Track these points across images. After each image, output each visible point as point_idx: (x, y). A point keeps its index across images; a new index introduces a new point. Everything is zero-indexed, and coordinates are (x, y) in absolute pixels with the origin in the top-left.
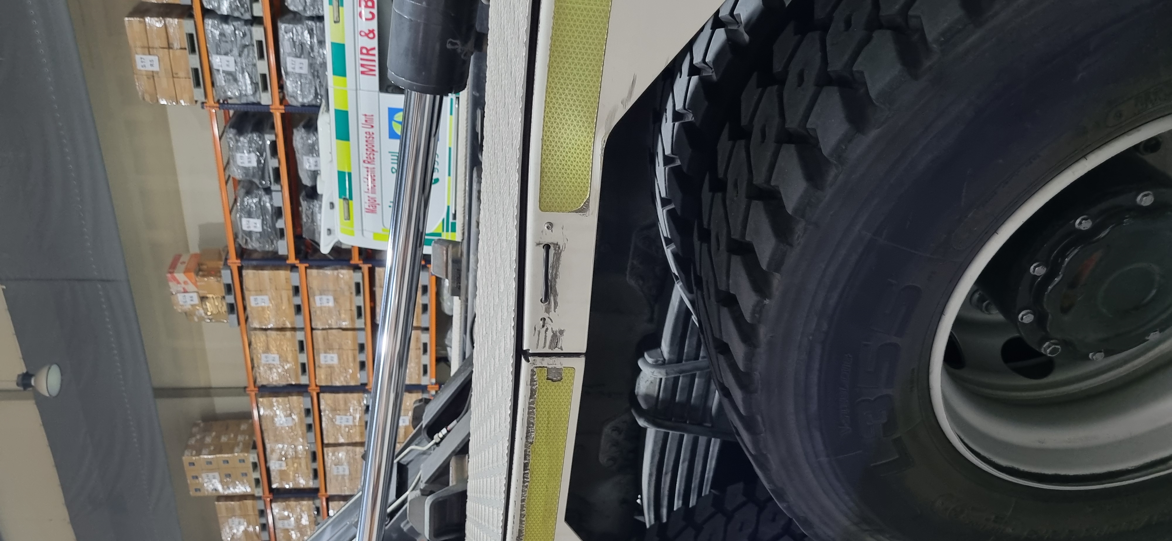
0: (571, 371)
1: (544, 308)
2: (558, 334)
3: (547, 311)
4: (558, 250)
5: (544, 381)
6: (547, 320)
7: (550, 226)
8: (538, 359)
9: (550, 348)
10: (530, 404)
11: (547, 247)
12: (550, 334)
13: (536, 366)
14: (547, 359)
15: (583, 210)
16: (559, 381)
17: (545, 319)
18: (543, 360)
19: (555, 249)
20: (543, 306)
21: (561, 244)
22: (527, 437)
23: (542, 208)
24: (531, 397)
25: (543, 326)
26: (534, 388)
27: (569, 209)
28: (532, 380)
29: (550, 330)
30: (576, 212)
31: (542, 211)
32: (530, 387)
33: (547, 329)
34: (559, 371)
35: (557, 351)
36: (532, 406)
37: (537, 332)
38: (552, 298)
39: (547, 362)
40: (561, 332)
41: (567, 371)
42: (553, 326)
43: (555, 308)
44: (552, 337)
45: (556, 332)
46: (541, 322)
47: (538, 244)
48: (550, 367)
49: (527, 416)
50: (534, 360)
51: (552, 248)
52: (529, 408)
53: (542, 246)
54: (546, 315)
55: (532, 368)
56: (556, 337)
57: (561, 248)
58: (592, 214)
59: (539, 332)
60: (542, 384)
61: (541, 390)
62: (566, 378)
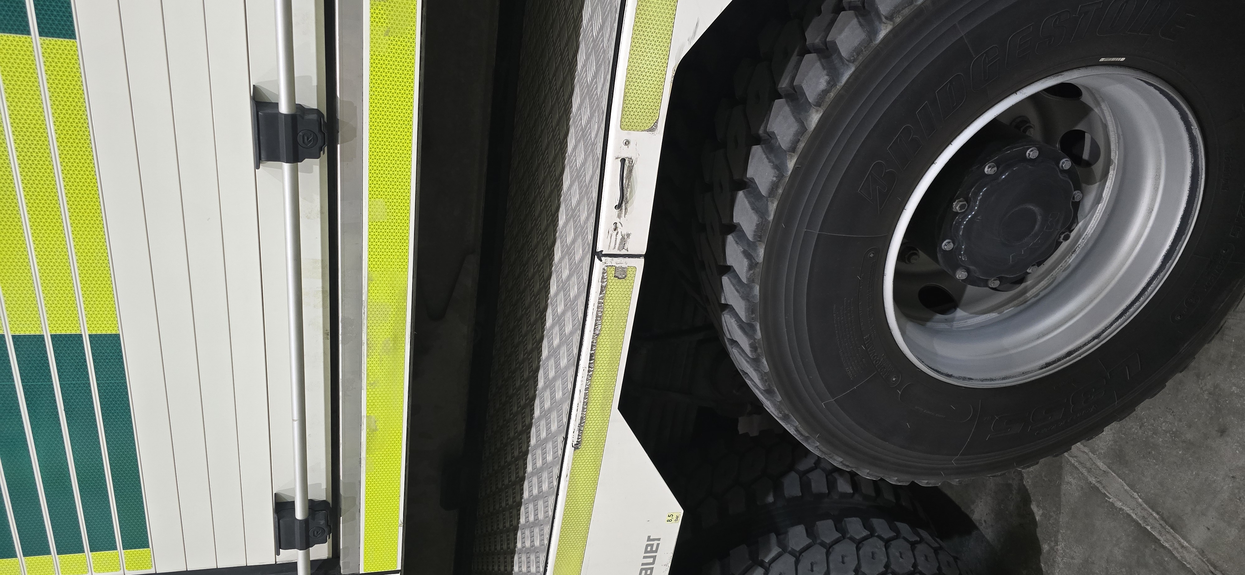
0: (634, 270)
1: (617, 213)
2: (626, 237)
3: (619, 216)
4: (631, 164)
6: (619, 225)
7: (627, 143)
8: (609, 259)
9: (619, 249)
10: (599, 299)
11: (623, 161)
13: (606, 265)
14: (615, 259)
15: (652, 130)
16: (624, 278)
17: (616, 223)
18: (612, 260)
19: (629, 163)
20: (616, 212)
21: (634, 157)
23: (622, 127)
25: (615, 230)
26: (603, 284)
27: (642, 128)
30: (648, 131)
31: (622, 129)
32: (600, 284)
33: (617, 233)
34: (625, 270)
35: (624, 252)
36: (601, 301)
38: (625, 205)
39: (615, 261)
41: (630, 270)
42: (623, 230)
43: (625, 214)
44: (621, 239)
45: (624, 235)
46: (613, 227)
47: (617, 158)
48: (617, 266)
49: (596, 310)
50: (605, 260)
51: (627, 162)
52: (599, 303)
53: (619, 160)
54: (617, 220)
56: (624, 240)
57: (633, 162)
58: (659, 133)
59: (611, 235)
60: (610, 281)
61: (609, 287)
62: (629, 275)
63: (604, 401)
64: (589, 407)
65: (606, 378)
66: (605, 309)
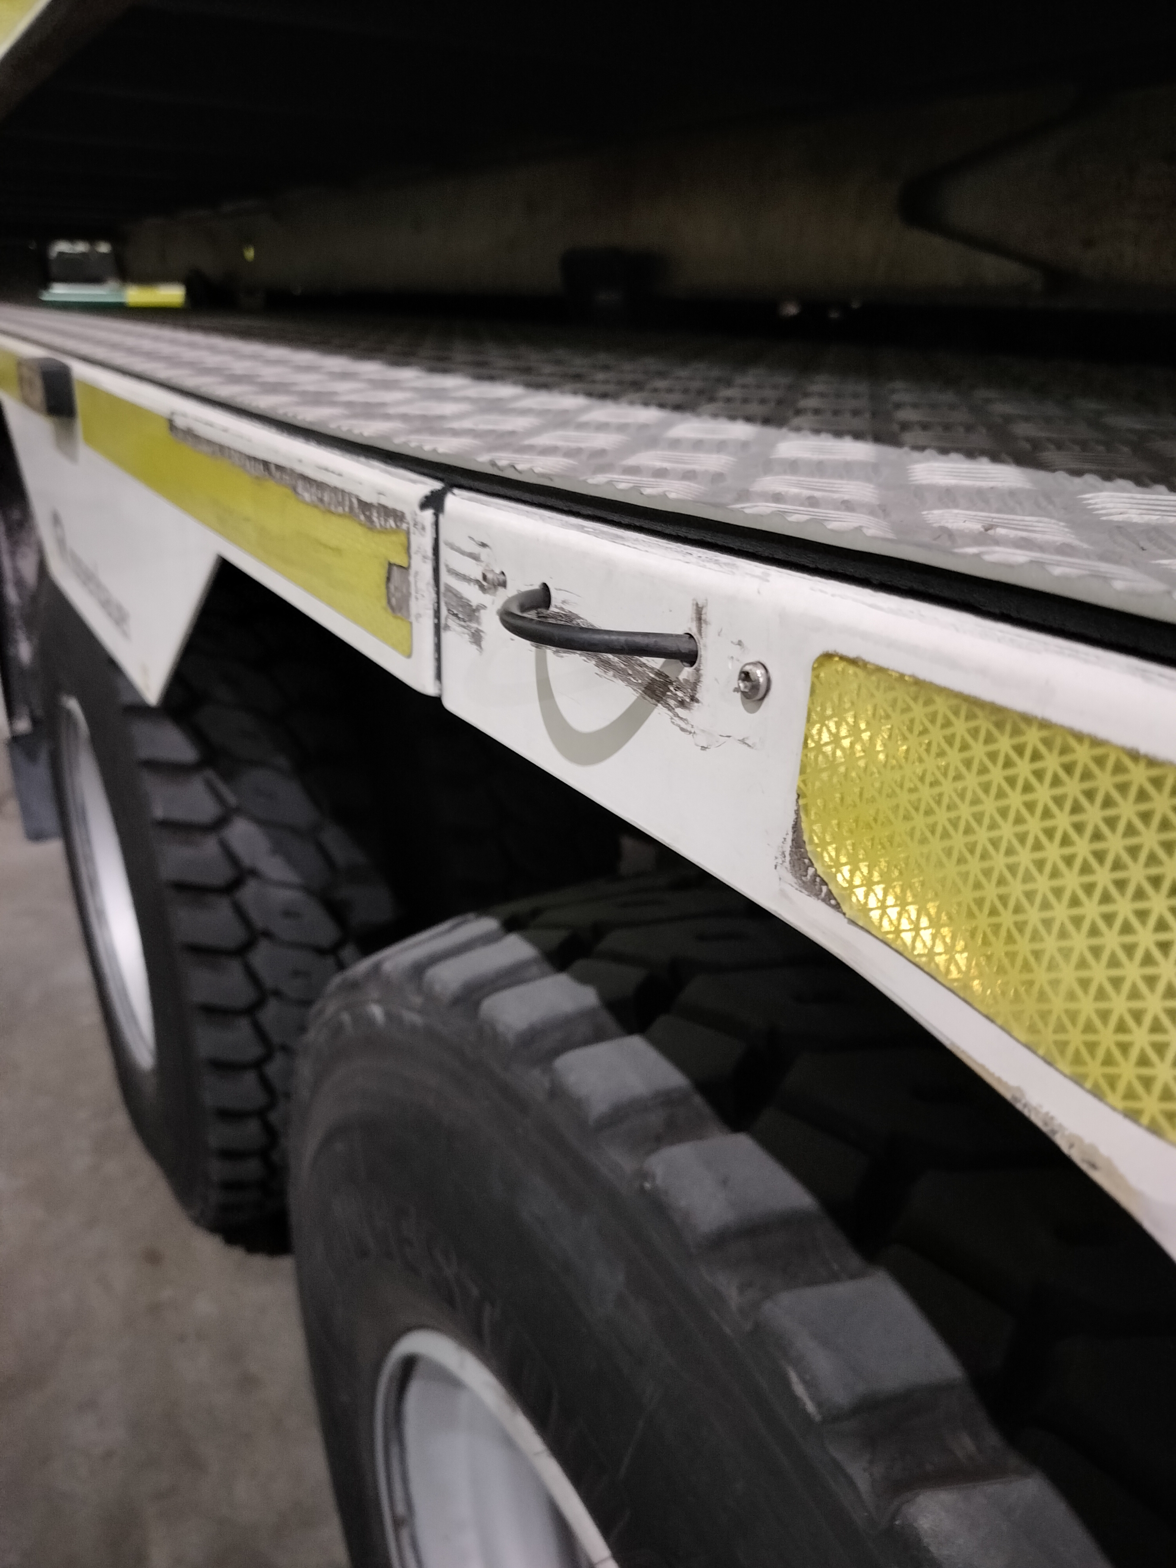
2: (473, 626)
4: (675, 697)
5: (386, 553)
7: (756, 689)
8: (428, 541)
9: (450, 590)
10: (350, 495)
11: (688, 654)
12: (473, 595)
13: (412, 529)
16: (389, 601)
18: (425, 557)
20: (531, 589)
22: (306, 479)
24: (359, 502)
26: (375, 517)
28: (385, 510)
29: (479, 598)
31: (820, 660)
32: (376, 500)
34: (404, 604)
35: (445, 612)
36: (351, 502)
37: (477, 550)
39: (423, 566)
40: (478, 640)
41: (405, 631)
44: (470, 604)
45: (477, 620)
46: (499, 569)
47: (699, 612)
48: (411, 578)
49: (333, 480)
50: (423, 528)
51: (686, 673)
52: (345, 495)
53: (694, 632)
55: (412, 516)
56: (468, 616)
57: (680, 711)
58: (783, 893)
59: (475, 557)
60: (379, 538)
61: (371, 536)
62: (392, 617)
66: (335, 519)
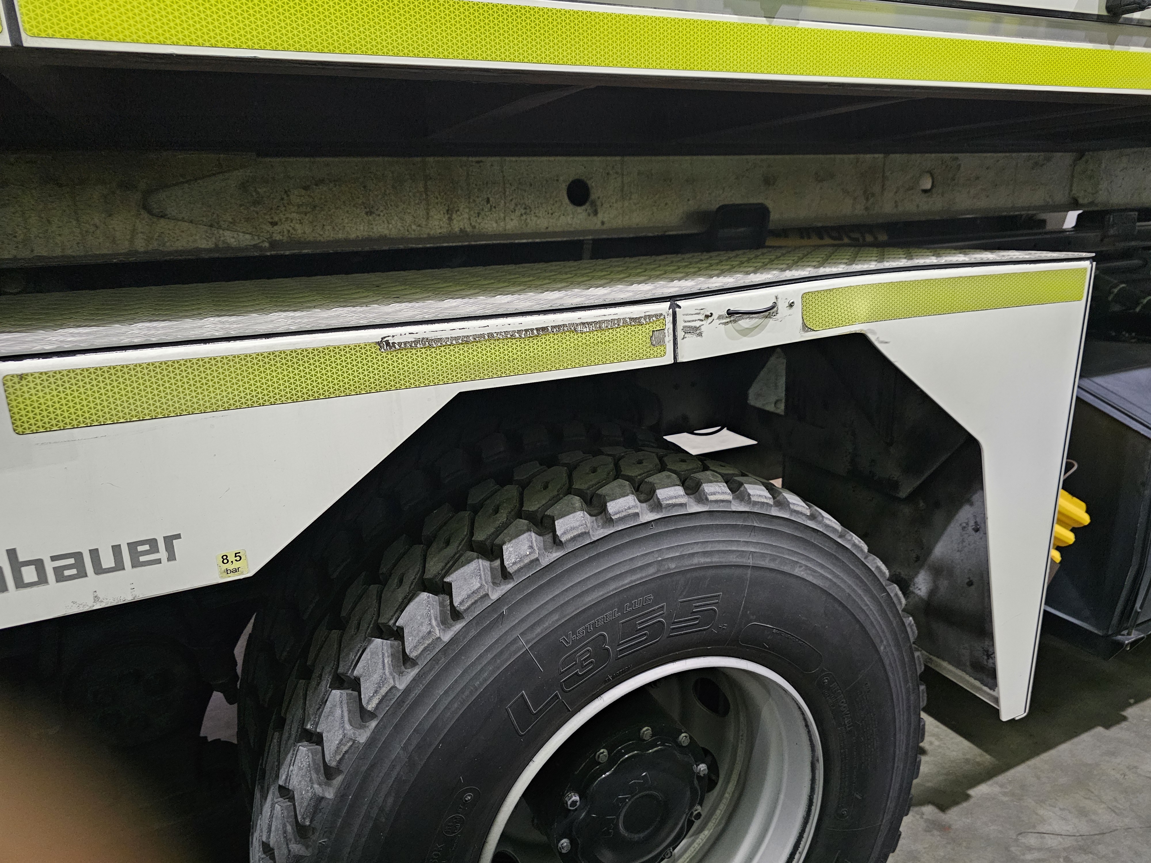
0: (662, 353)
1: (723, 313)
3: (720, 317)
5: (651, 329)
6: (710, 319)
10: (624, 319)
11: (774, 308)
12: (697, 324)
13: (666, 316)
15: (806, 328)
16: (652, 344)
17: (712, 315)
19: (773, 313)
20: (725, 313)
21: (778, 316)
22: (583, 324)
23: (805, 296)
24: (631, 319)
25: (707, 317)
26: (643, 321)
27: (805, 317)
28: (650, 316)
29: (701, 323)
30: (803, 323)
31: (802, 296)
32: (643, 315)
33: (702, 320)
34: (661, 342)
36: (621, 322)
38: (732, 319)
40: (700, 335)
41: (662, 348)
42: (706, 327)
43: (723, 323)
45: (700, 330)
46: (709, 314)
47: (777, 298)
49: (610, 318)
52: (620, 319)
54: (715, 316)
55: (664, 313)
56: (695, 331)
59: (698, 314)
60: (647, 326)
61: (640, 327)
62: (655, 349)
63: (472, 366)
64: (461, 347)
65: (511, 359)
66: (611, 331)
